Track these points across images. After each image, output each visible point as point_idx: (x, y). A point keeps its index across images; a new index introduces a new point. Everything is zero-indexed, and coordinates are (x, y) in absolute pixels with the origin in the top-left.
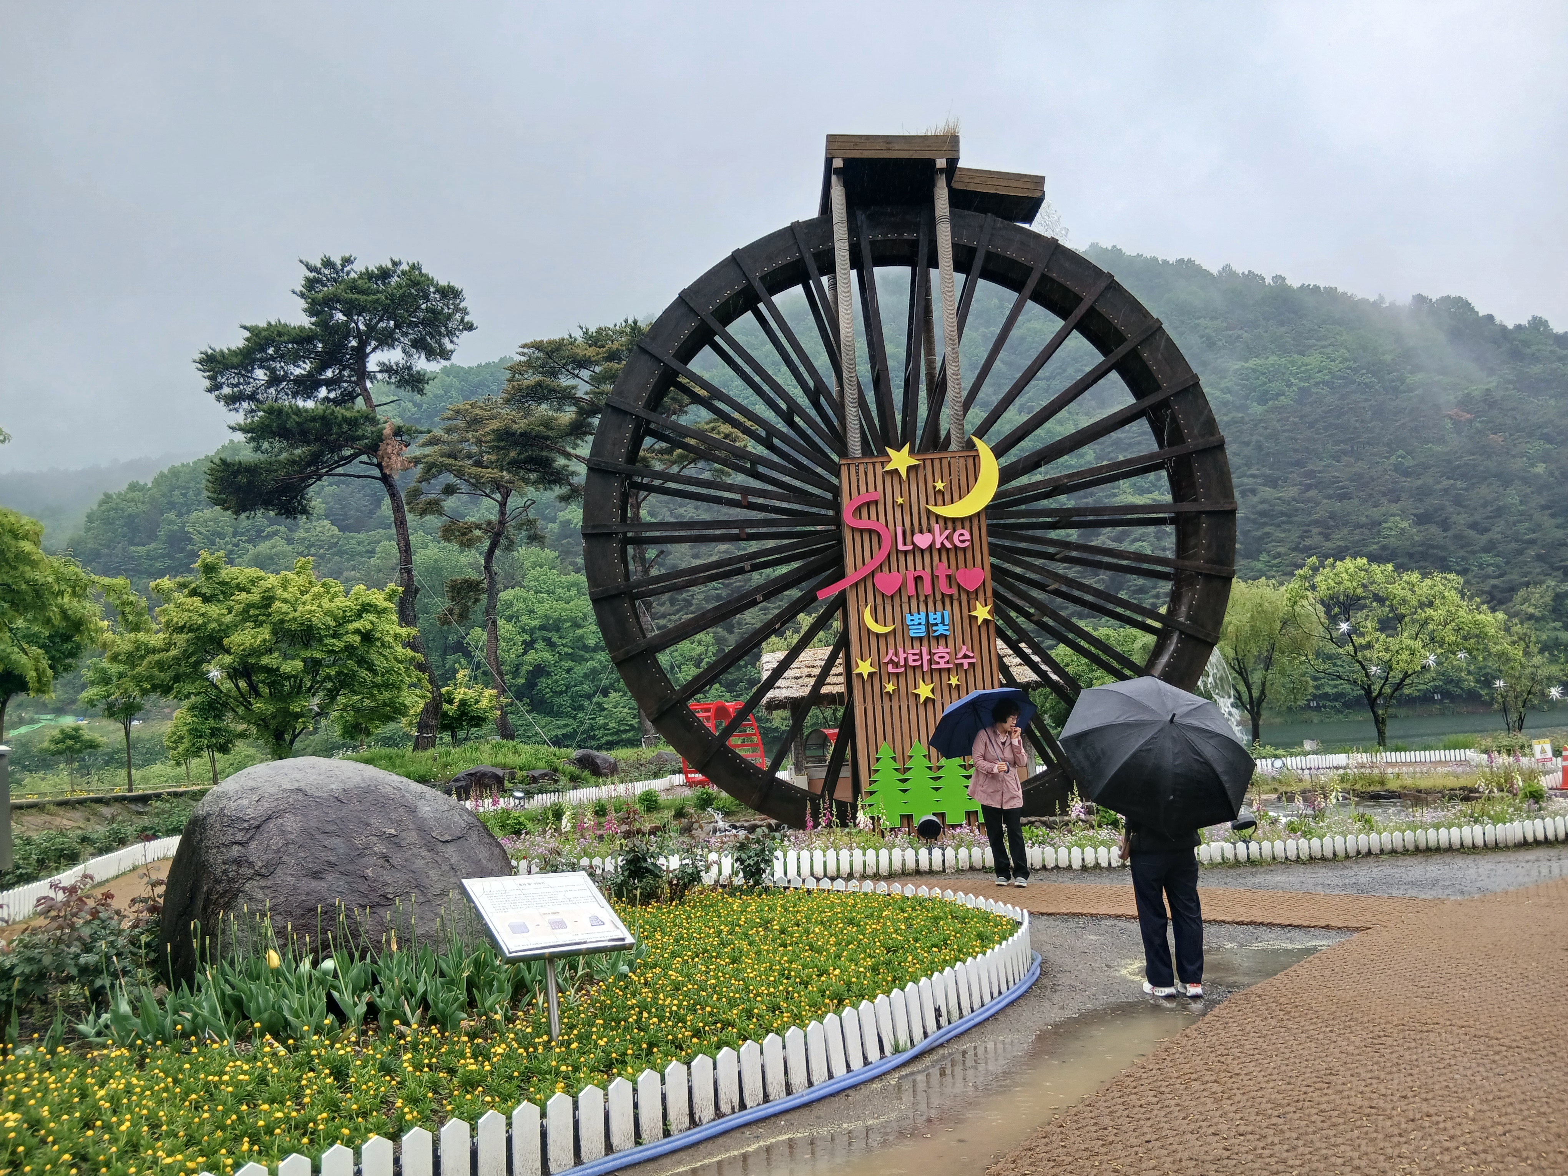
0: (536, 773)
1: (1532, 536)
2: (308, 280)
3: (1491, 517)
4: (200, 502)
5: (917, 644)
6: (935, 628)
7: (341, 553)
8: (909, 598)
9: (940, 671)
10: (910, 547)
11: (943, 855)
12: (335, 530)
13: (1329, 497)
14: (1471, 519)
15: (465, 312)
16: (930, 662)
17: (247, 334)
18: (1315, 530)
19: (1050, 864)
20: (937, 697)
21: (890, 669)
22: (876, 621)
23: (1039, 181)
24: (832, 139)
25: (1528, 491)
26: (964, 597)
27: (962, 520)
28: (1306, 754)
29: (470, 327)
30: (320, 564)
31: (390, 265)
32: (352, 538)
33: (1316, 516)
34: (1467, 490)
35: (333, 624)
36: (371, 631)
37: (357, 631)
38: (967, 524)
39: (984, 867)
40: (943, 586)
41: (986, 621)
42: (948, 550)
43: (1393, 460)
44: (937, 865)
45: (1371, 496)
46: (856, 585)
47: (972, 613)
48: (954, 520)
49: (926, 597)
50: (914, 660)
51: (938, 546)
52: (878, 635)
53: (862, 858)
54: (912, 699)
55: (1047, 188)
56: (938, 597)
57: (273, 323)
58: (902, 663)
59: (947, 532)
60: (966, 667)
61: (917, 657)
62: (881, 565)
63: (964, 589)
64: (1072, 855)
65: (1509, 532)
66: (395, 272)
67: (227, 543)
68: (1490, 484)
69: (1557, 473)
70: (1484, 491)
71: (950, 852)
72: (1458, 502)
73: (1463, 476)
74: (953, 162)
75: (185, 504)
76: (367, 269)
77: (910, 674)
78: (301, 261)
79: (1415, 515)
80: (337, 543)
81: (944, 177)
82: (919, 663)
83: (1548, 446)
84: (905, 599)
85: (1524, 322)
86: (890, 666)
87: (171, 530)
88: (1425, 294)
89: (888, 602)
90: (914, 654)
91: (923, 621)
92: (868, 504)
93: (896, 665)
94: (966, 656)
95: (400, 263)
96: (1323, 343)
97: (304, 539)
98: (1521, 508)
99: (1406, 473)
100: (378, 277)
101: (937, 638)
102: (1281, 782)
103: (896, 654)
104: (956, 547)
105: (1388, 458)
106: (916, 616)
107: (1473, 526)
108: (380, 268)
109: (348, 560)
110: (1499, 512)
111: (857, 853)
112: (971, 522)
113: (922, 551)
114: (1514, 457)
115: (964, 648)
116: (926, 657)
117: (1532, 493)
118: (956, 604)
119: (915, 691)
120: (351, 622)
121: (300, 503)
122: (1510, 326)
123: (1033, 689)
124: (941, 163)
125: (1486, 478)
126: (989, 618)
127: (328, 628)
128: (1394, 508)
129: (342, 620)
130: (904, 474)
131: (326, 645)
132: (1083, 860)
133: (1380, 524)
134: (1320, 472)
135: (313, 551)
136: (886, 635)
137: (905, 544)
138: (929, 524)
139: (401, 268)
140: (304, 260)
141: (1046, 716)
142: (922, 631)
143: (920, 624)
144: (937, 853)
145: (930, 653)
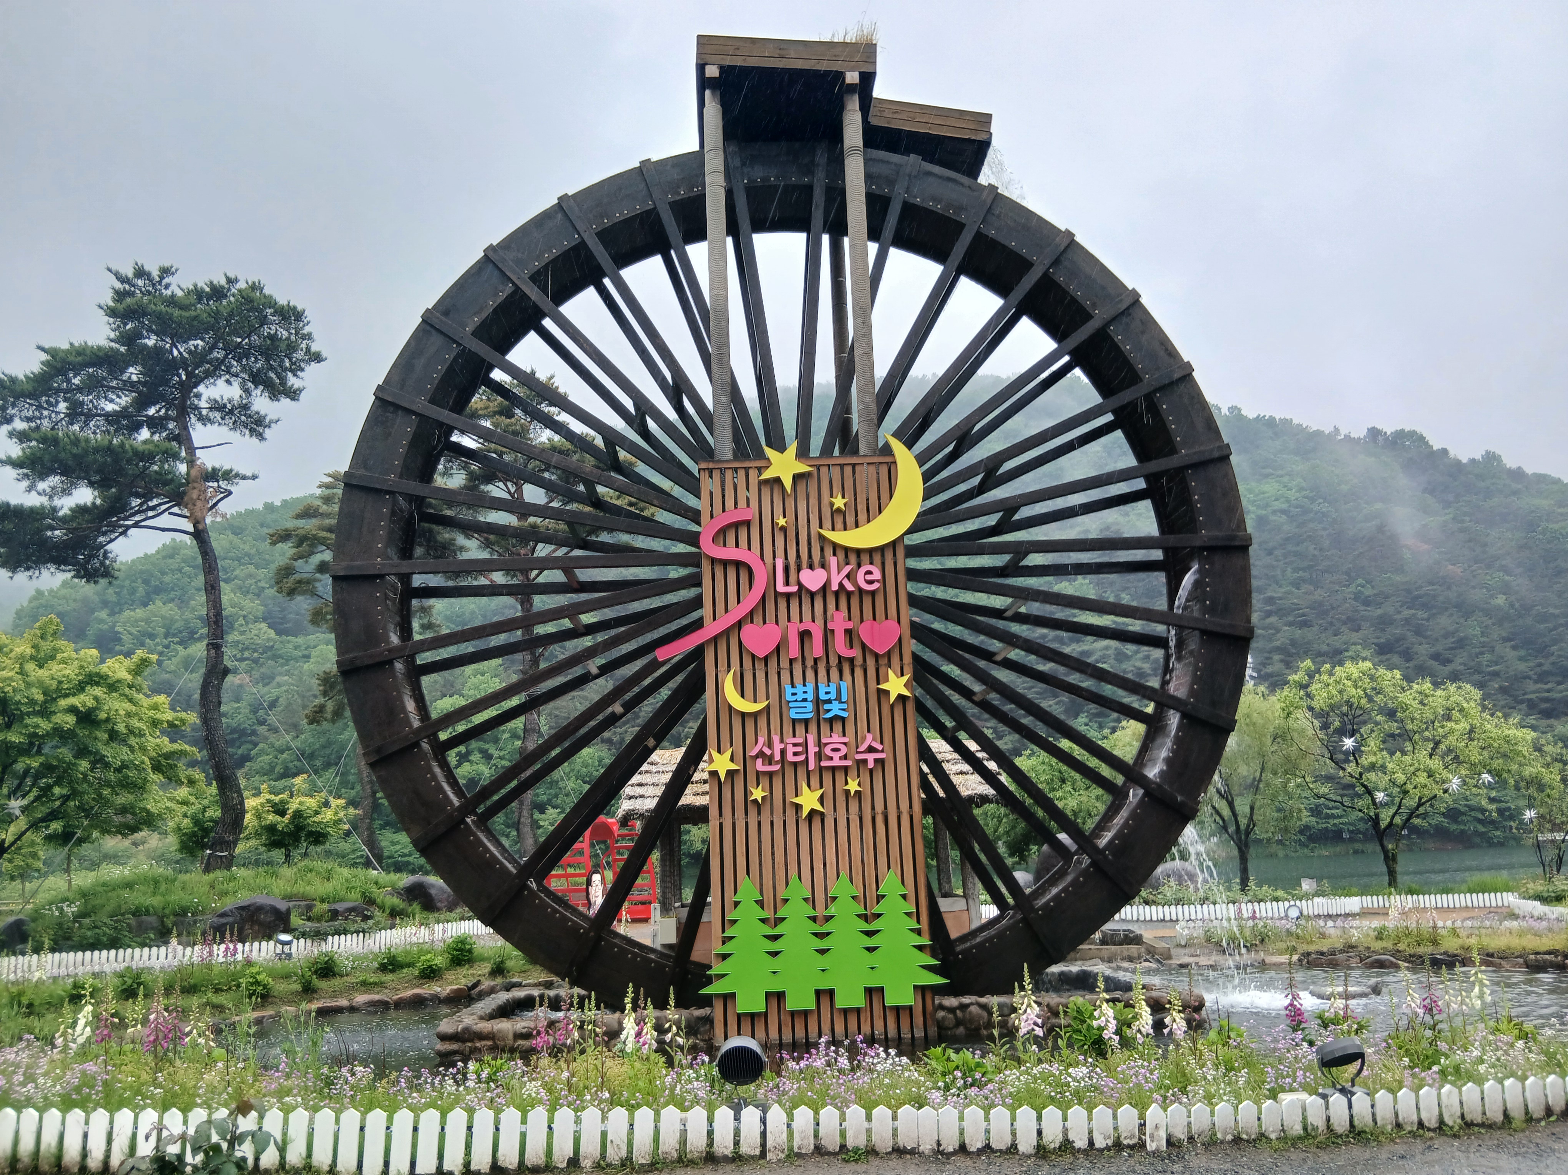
0: (340, 907)
1: (1496, 668)
2: (117, 292)
3: (1452, 649)
4: (133, 601)
5: (800, 729)
6: (827, 707)
7: (275, 657)
8: (791, 661)
9: (833, 769)
10: (794, 589)
11: (764, 1121)
12: (272, 633)
13: (1290, 624)
14: (1434, 650)
15: (309, 337)
16: (819, 756)
17: (44, 357)
18: (1277, 657)
19: (975, 1143)
20: (828, 810)
21: (760, 766)
22: (743, 696)
23: (985, 119)
24: (703, 41)
25: (1490, 622)
26: (871, 663)
27: (871, 551)
28: (1307, 896)
29: (317, 358)
30: (252, 668)
31: (223, 282)
32: (289, 642)
33: (1278, 643)
34: (1428, 620)
35: (40, 697)
36: (94, 709)
37: (73, 710)
38: (877, 558)
39: (843, 1147)
40: (840, 645)
41: (901, 698)
42: (849, 594)
43: (1352, 588)
44: (750, 1145)
45: (1331, 624)
46: (715, 640)
47: (882, 686)
48: (858, 552)
49: (816, 660)
50: (795, 754)
51: (835, 587)
52: (743, 715)
53: (599, 1127)
54: (790, 813)
55: (994, 128)
56: (834, 661)
57: (77, 345)
58: (777, 757)
59: (848, 569)
60: (871, 765)
61: (799, 749)
62: (751, 613)
63: (871, 651)
64: (1018, 1124)
65: (1472, 664)
66: (229, 290)
67: (157, 644)
68: (1451, 615)
69: (1517, 605)
70: (1444, 621)
71: (776, 1115)
72: (1419, 632)
73: (1425, 606)
74: (868, 79)
75: (118, 603)
76: (195, 286)
77: (789, 773)
78: (109, 270)
79: (1376, 644)
80: (272, 647)
81: (856, 98)
82: (802, 758)
83: (1507, 578)
84: (784, 664)
85: (1478, 456)
86: (759, 761)
87: (101, 630)
88: (1379, 427)
89: (760, 666)
90: (795, 745)
91: (810, 696)
92: (736, 525)
93: (769, 760)
94: (871, 750)
95: (236, 280)
96: (1280, 472)
97: (238, 642)
98: (1482, 639)
99: (1367, 602)
100: (209, 297)
101: (831, 721)
102: (1298, 937)
103: (770, 745)
104: (861, 591)
105: (1347, 586)
106: (800, 689)
107: (1436, 657)
108: (212, 285)
109: (282, 665)
110: (1461, 643)
111: (591, 1115)
112: (883, 556)
113: (812, 595)
114: (1474, 587)
115: (869, 737)
116: (813, 749)
117: (1493, 624)
118: (859, 672)
119: (797, 800)
120: (66, 696)
121: (102, 564)
122: (1465, 460)
123: (978, 806)
124: (852, 77)
125: (1447, 609)
126: (906, 693)
127: (32, 702)
128: (1355, 636)
129: (52, 696)
130: (788, 483)
131: (27, 726)
132: (1039, 1133)
133: (1341, 653)
134: (1280, 599)
135: (246, 654)
136: (755, 715)
137: (787, 583)
138: (823, 556)
139: (238, 286)
140: (114, 269)
141: (1000, 843)
142: (808, 711)
143: (805, 700)
144: (750, 1115)
145: (819, 744)
